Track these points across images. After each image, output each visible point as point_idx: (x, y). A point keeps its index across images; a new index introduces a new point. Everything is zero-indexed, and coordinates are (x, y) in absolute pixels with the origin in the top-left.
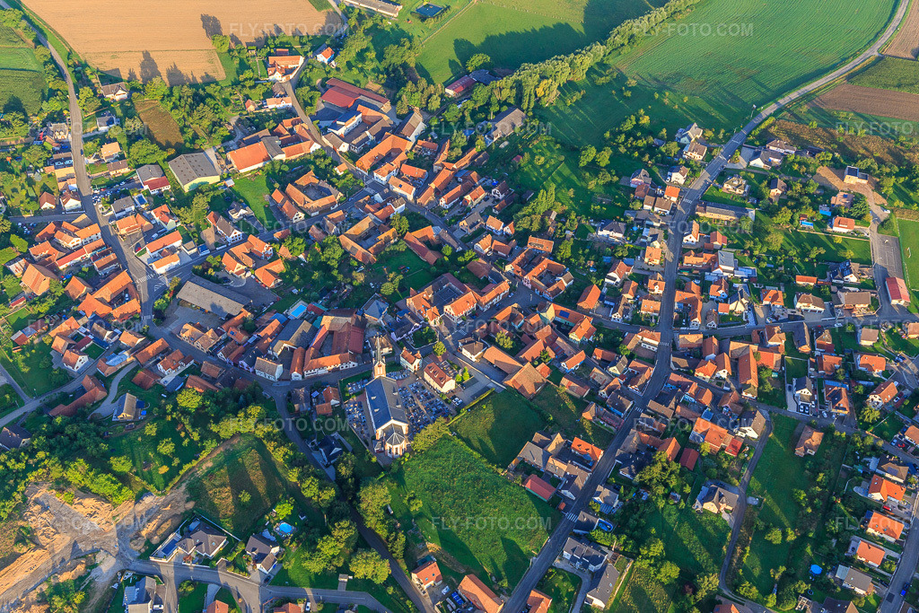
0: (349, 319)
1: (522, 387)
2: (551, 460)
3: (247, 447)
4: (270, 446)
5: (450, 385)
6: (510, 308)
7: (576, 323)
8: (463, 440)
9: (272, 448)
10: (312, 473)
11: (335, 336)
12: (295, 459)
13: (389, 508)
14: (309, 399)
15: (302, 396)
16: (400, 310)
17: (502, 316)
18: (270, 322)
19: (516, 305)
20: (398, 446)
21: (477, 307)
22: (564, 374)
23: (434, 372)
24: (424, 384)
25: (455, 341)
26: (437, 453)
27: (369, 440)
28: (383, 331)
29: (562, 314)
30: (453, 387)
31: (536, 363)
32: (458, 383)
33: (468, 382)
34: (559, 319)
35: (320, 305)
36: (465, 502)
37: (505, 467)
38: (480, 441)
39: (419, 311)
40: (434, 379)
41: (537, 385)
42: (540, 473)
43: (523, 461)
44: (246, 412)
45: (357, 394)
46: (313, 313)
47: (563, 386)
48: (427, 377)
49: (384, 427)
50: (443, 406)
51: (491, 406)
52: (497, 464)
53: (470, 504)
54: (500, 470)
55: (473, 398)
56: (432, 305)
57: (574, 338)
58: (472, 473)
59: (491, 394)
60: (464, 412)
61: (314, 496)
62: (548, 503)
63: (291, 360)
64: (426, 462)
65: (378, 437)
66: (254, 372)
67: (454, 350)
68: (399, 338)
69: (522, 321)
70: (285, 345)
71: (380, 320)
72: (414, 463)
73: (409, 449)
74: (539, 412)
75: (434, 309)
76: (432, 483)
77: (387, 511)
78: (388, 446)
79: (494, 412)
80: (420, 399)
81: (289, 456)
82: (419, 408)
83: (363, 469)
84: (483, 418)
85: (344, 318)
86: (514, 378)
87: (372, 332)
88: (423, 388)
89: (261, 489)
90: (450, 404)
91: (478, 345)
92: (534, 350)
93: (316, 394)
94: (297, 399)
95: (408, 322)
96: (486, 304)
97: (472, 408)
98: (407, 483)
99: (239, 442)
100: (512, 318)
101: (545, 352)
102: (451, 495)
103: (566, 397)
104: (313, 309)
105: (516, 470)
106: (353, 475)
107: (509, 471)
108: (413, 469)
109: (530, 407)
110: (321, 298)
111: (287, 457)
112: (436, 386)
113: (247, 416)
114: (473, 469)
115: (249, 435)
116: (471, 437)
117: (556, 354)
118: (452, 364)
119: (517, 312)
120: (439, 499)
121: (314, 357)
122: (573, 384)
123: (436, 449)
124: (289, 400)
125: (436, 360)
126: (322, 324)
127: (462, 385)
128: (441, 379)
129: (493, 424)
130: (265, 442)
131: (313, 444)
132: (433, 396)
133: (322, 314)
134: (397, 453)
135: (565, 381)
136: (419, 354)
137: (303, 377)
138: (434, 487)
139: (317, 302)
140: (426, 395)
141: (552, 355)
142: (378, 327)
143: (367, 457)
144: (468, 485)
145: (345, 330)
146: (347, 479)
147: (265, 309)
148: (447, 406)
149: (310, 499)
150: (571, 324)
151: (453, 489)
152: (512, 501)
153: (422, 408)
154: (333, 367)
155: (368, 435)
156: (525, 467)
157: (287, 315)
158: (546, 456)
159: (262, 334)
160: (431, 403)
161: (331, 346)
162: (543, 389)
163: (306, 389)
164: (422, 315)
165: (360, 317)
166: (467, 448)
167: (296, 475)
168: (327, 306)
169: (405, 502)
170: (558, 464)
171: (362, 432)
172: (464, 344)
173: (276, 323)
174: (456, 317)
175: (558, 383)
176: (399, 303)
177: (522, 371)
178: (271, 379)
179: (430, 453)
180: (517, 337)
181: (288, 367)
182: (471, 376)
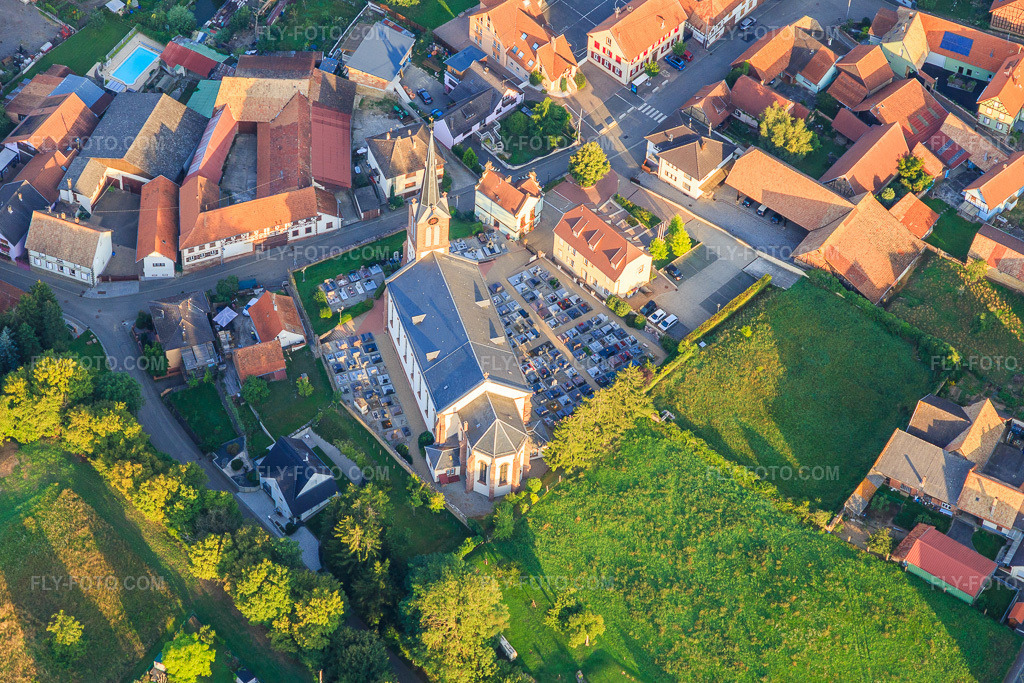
0: (303, 85)
1: (854, 269)
2: (974, 482)
3: (43, 485)
4: (119, 478)
5: (637, 272)
6: (790, 29)
7: (995, 69)
8: (698, 433)
9: (128, 483)
10: (265, 549)
11: (263, 139)
12: (204, 512)
13: (504, 642)
14: (208, 329)
15: (187, 325)
16: (451, 51)
17: (768, 56)
18: (54, 103)
19: (806, 22)
20: (509, 459)
21: (688, 35)
22: (975, 226)
23: (588, 235)
24: (556, 273)
25: (635, 136)
26: (623, 474)
27: (412, 447)
28: (407, 118)
29: (951, 44)
30: (644, 278)
31: (890, 195)
32: (658, 264)
33: (687, 262)
34: (940, 60)
35: (199, 43)
36: (730, 614)
37: (835, 506)
38: (749, 434)
39: (512, 53)
40: (590, 257)
41: (897, 261)
42: (942, 523)
43: (885, 488)
44: (30, 379)
45: (356, 311)
46: (181, 70)
47: (978, 259)
48: (562, 249)
49: (461, 404)
50: (621, 335)
51: (766, 329)
52: (811, 499)
53: (743, 622)
54: (822, 517)
55: (711, 306)
56: (552, 32)
57: (994, 114)
58: (739, 530)
59: (762, 293)
60: (688, 349)
61: (277, 618)
62: (978, 605)
63: (136, 216)
64: (594, 502)
65: (442, 437)
66: (24, 257)
67: (633, 165)
68: (461, 138)
69: (831, 70)
70: (113, 172)
71: (394, 85)
72: (559, 507)
73: (539, 468)
74: (914, 340)
75: (560, 44)
76: (620, 563)
77: (501, 653)
78: (477, 460)
79: (780, 345)
80: (547, 316)
81: (186, 502)
82: (548, 344)
83: (409, 533)
84: (748, 366)
85: (288, 82)
86: (831, 240)
87: (374, 123)
88: (554, 284)
89: (109, 604)
90: (641, 327)
91: (709, 148)
92: (877, 159)
93: (225, 316)
94: (173, 334)
95: (485, 88)
96: (714, 22)
97: (710, 337)
98: (546, 568)
99: (17, 469)
100: (799, 59)
101: (910, 160)
102: (683, 596)
103: (987, 292)
104: (182, 57)
105: (869, 514)
106: (384, 553)
107: (846, 517)
108: (560, 528)
109: (888, 327)
110: (199, 25)
111: (179, 506)
112: (594, 275)
113: (35, 390)
114: (737, 517)
115: (43, 448)
116: (719, 423)
117: (947, 167)
118: (630, 209)
119: (813, 44)
120: (648, 609)
121: (207, 206)
122: (1010, 254)
123: (618, 464)
124: (146, 340)
125: (582, 199)
126: (219, 102)
127: (671, 270)
128: (610, 254)
129: (780, 384)
130: (99, 465)
131: (237, 465)
132: (586, 308)
133: (213, 72)
134: (503, 482)
135: (982, 245)
136: (532, 181)
137: (178, 266)
138: (629, 576)
139: (188, 34)
140: (565, 305)
141: (934, 167)
142: (390, 107)
143: (416, 496)
144: (731, 565)
145: (293, 117)
146: (369, 564)
147: (29, 64)
148: (633, 334)
149: (266, 627)
150: (978, 73)
151: (685, 580)
152: (867, 607)
153: (560, 345)
154: (267, 232)
155: (406, 431)
156: (894, 505)
157: (99, 81)
158: (958, 471)
159: (34, 141)
160: (583, 329)
161: (255, 168)
162: (916, 272)
163: (197, 302)
164: (521, 62)
165: (332, 79)
166: (714, 456)
167: (214, 558)
168: (221, 46)
169: (552, 621)
170: (994, 489)
171: (386, 424)
172: (664, 146)
173: (72, 109)
174: (627, 67)
175: (961, 252)
176: (447, 31)
177: (851, 221)
178: (82, 276)
179: (602, 475)
180: (819, 120)
181: (128, 239)
182: (694, 242)
